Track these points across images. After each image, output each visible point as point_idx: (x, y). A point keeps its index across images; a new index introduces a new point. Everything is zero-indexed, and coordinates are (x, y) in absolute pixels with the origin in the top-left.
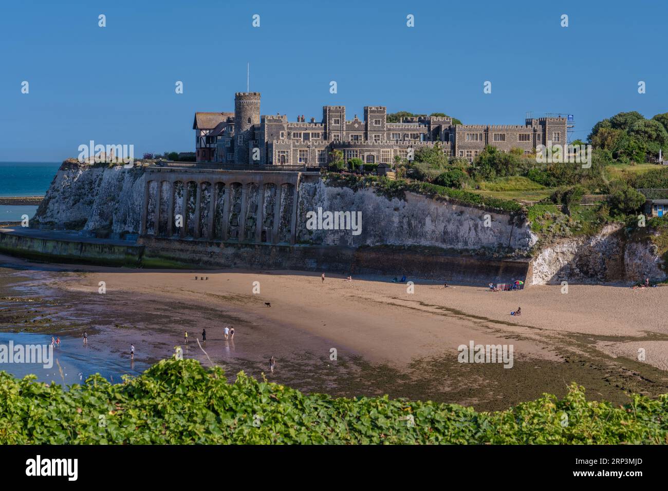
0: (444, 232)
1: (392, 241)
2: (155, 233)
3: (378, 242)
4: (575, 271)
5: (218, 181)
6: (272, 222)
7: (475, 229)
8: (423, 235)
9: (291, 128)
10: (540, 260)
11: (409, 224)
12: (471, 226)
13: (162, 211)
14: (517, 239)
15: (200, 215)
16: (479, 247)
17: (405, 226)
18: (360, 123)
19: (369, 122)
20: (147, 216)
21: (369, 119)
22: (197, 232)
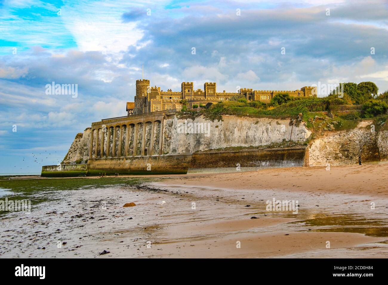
0: (246, 137)
1: (214, 146)
2: (95, 157)
3: (206, 148)
4: (339, 155)
5: (123, 124)
6: (150, 144)
7: (267, 132)
8: (233, 140)
9: (163, 95)
10: (313, 147)
11: (225, 135)
12: (264, 129)
13: (99, 145)
14: (296, 134)
15: (115, 144)
16: (270, 143)
17: (222, 136)
18: (202, 91)
19: (206, 91)
20: (92, 148)
21: (206, 90)
22: (114, 153)
